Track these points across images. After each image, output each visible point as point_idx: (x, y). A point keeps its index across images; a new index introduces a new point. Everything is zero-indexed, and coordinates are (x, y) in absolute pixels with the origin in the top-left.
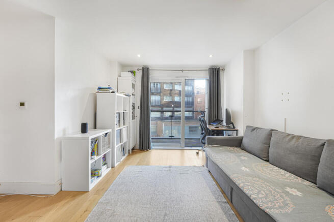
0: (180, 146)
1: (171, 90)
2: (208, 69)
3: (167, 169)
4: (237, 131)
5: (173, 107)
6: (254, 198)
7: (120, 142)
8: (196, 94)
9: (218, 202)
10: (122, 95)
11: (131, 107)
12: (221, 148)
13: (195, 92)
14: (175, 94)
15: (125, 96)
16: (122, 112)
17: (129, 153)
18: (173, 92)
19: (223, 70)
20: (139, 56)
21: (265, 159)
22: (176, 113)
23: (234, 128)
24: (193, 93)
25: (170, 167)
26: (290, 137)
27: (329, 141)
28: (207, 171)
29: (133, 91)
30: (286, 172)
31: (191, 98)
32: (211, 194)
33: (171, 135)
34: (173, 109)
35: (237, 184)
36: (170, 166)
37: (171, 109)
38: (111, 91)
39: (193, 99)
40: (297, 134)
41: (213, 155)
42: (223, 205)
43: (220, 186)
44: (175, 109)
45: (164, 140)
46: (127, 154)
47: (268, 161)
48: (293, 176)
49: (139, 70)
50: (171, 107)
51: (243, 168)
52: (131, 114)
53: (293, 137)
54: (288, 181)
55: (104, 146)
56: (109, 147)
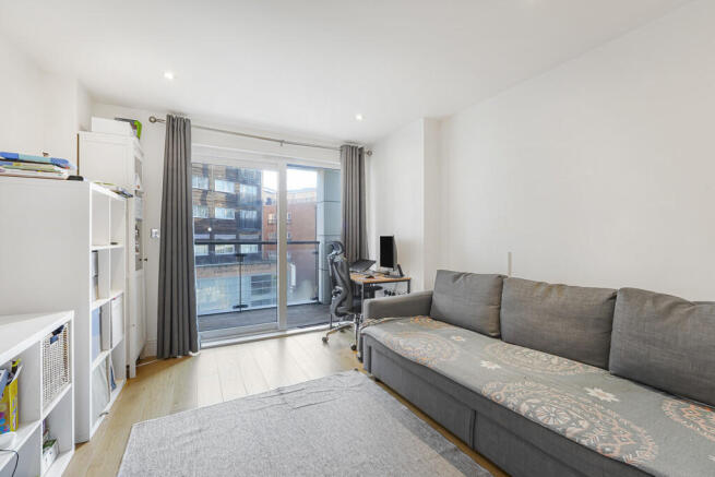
0: (276, 329)
1: (205, 192)
2: (338, 146)
3: (277, 400)
4: (409, 281)
5: (210, 233)
6: (576, 434)
7: (102, 350)
8: (264, 204)
9: (442, 454)
10: (107, 191)
11: (133, 232)
12: (400, 323)
13: (264, 199)
14: (216, 202)
15: (116, 196)
16: (105, 246)
17: (128, 376)
18: (209, 197)
19: (369, 153)
20: (169, 76)
21: (493, 334)
22: (217, 248)
23: (402, 275)
24: (259, 202)
25: (280, 392)
26: (543, 288)
27: (625, 291)
28: (372, 382)
29: (138, 183)
30: (550, 356)
31: (255, 212)
32: (414, 438)
33: (238, 303)
34: (211, 238)
35: (511, 406)
36: (279, 390)
37: (207, 236)
38: (66, 173)
39: (259, 214)
40: (551, 281)
41: (401, 344)
42: (456, 458)
43: (423, 413)
44: (217, 237)
45: (222, 318)
46: (120, 383)
47: (499, 337)
48: (566, 362)
49: (153, 120)
50: (204, 231)
51: (485, 364)
52: (133, 254)
53: (550, 288)
54: (572, 373)
55: (48, 379)
56: (66, 379)
